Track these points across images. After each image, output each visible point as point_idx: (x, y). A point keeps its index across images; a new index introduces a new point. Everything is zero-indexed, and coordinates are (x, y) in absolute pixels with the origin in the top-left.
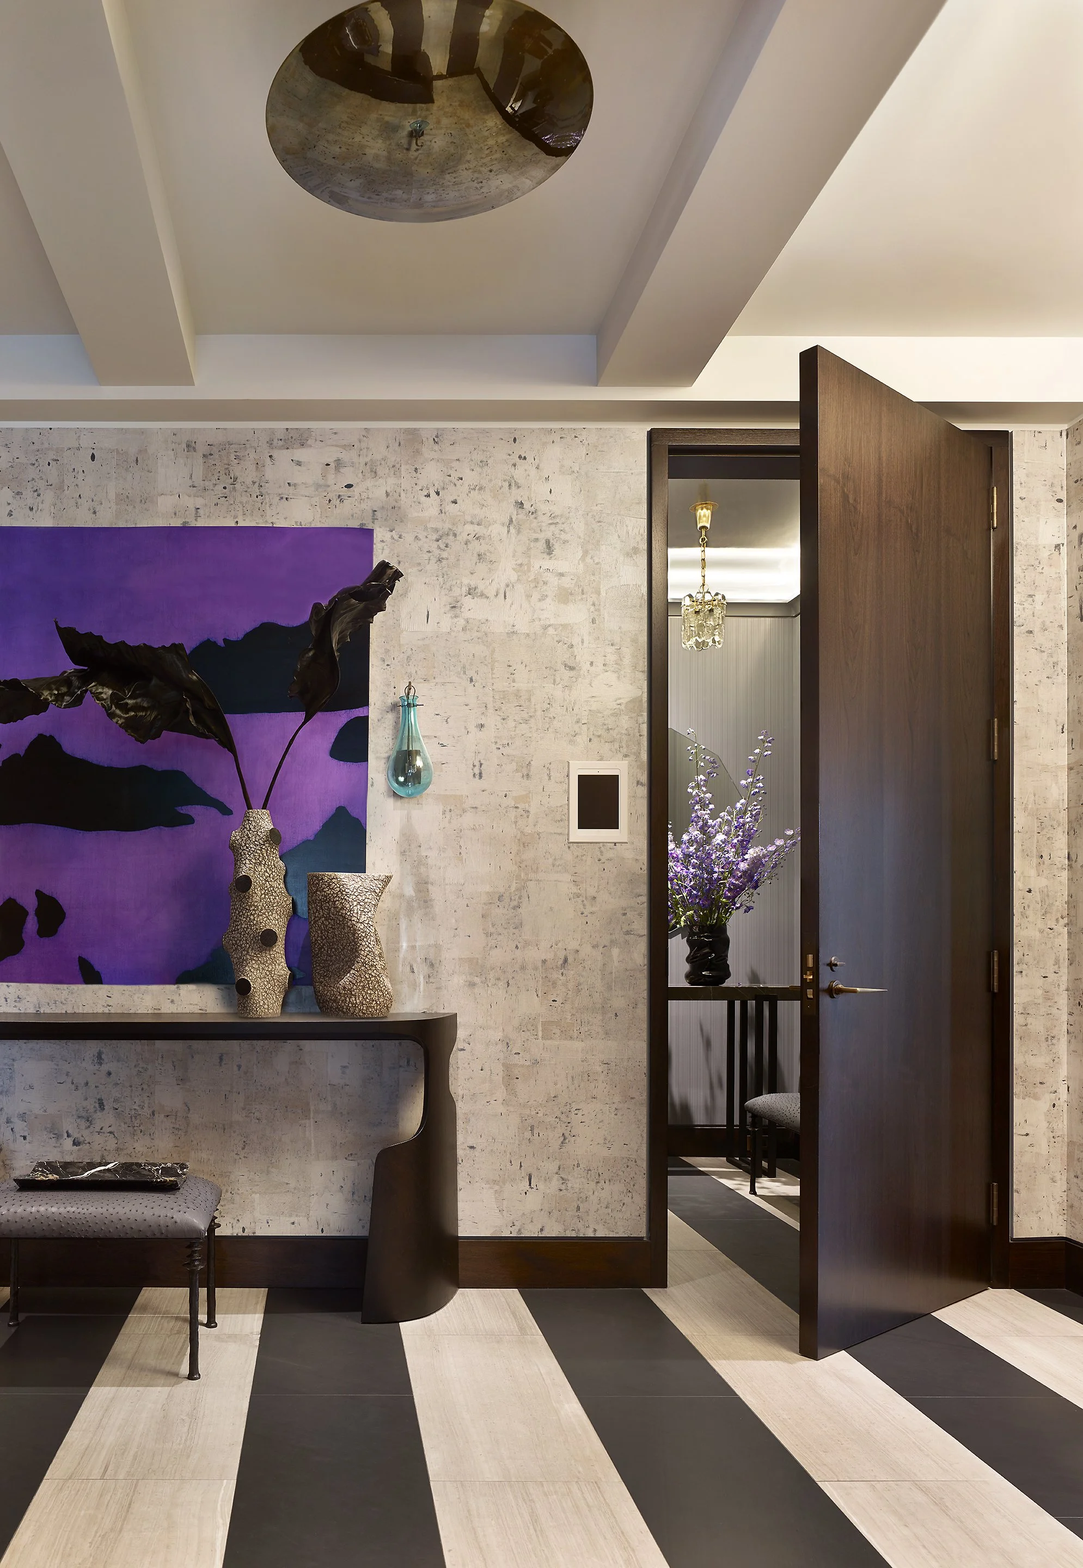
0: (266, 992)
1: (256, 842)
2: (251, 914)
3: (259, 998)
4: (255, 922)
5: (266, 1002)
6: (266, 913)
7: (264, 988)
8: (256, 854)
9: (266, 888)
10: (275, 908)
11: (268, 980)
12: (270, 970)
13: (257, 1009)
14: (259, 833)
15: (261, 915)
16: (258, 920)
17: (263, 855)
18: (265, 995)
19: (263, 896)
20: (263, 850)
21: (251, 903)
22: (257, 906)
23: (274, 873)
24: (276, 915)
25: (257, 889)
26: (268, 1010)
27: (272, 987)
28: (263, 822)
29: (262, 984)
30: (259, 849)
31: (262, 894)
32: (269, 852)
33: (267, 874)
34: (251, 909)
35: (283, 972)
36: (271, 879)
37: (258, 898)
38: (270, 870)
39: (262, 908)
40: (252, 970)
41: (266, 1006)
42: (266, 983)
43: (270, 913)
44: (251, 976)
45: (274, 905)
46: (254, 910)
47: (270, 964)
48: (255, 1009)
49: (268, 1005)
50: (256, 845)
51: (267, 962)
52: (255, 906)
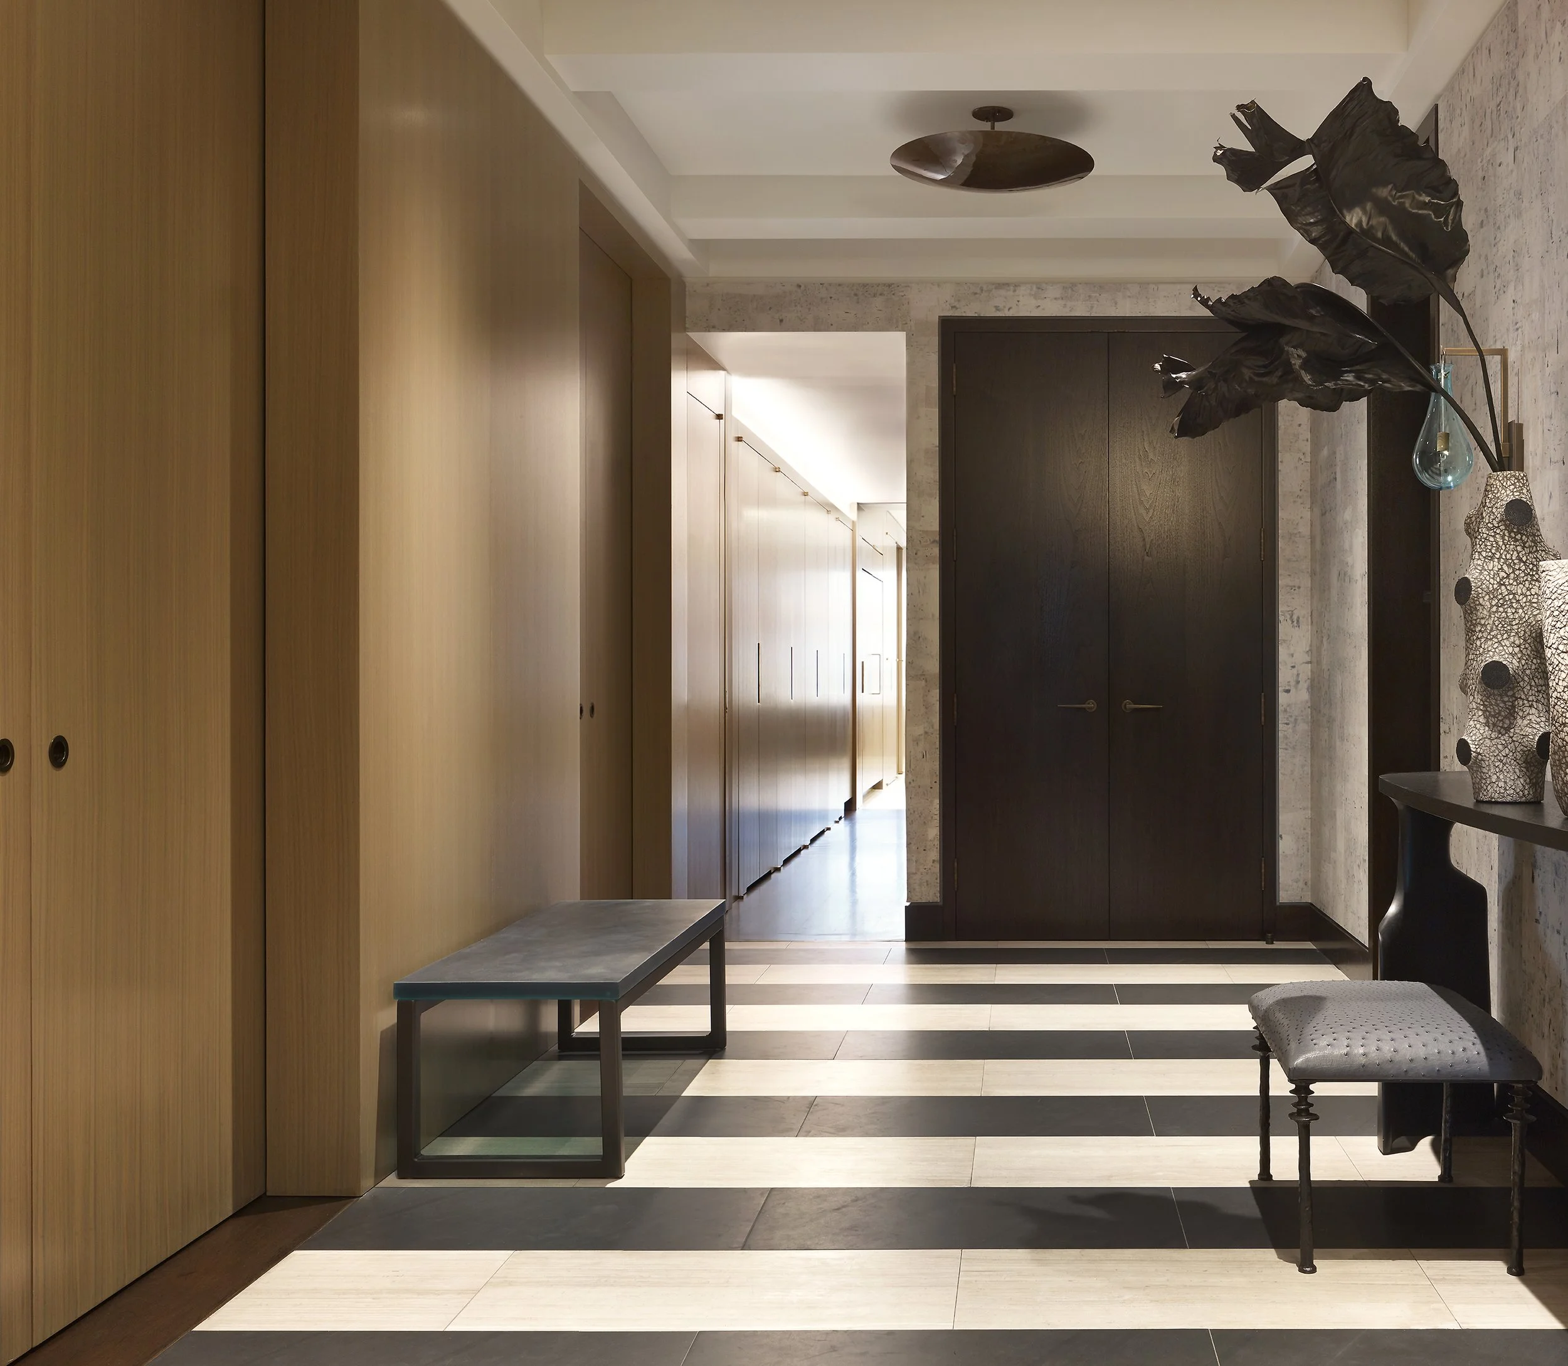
0: (1501, 761)
1: (1489, 525)
2: (1478, 638)
3: (1489, 770)
4: (1481, 650)
5: (1501, 777)
6: (1499, 636)
7: (1498, 755)
8: (1488, 544)
9: (1500, 597)
10: (1515, 627)
11: (1504, 742)
12: (1506, 726)
13: (1487, 787)
14: (1494, 510)
15: (1491, 639)
16: (1486, 647)
17: (1497, 543)
18: (1501, 767)
19: (1494, 609)
20: (1497, 536)
21: (1476, 620)
22: (1484, 625)
23: (1517, 572)
24: (1516, 638)
25: (1483, 597)
26: (1505, 789)
27: (1511, 754)
28: (1503, 491)
29: (1493, 749)
30: (1493, 534)
31: (1492, 606)
32: (1506, 538)
33: (1502, 574)
34: (1477, 630)
35: (1530, 730)
36: (1511, 582)
37: (1485, 612)
38: (1509, 566)
39: (1492, 628)
40: (1478, 726)
41: (1501, 784)
42: (1500, 747)
43: (1505, 636)
44: (1475, 734)
45: (1514, 623)
46: (1480, 631)
47: (1505, 717)
48: (1485, 787)
49: (1505, 782)
50: (1489, 529)
51: (1499, 713)
52: (1482, 625)
